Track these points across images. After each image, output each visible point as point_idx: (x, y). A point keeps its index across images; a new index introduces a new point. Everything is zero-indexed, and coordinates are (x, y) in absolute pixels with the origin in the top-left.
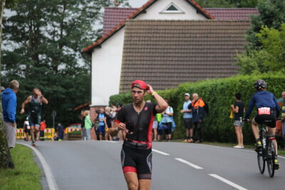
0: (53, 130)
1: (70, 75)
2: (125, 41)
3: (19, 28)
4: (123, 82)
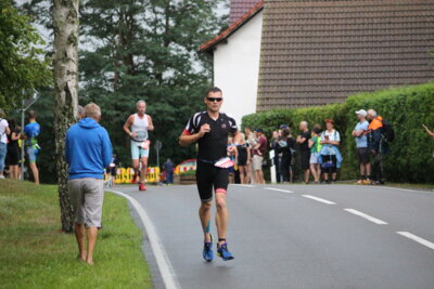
0: (158, 169)
1: (182, 85)
2: (263, 32)
3: (103, 16)
4: (262, 96)
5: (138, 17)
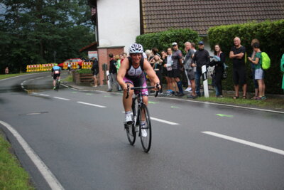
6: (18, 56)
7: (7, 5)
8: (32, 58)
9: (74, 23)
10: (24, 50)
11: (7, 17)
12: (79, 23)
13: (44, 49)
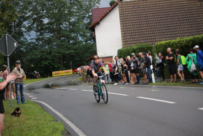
0: (72, 70)
2: (120, 15)
4: (124, 40)
5: (61, 26)
6: (46, 66)
7: (37, 32)
8: (56, 66)
9: (83, 42)
10: (50, 62)
11: (38, 40)
12: (86, 41)
13: (64, 60)
